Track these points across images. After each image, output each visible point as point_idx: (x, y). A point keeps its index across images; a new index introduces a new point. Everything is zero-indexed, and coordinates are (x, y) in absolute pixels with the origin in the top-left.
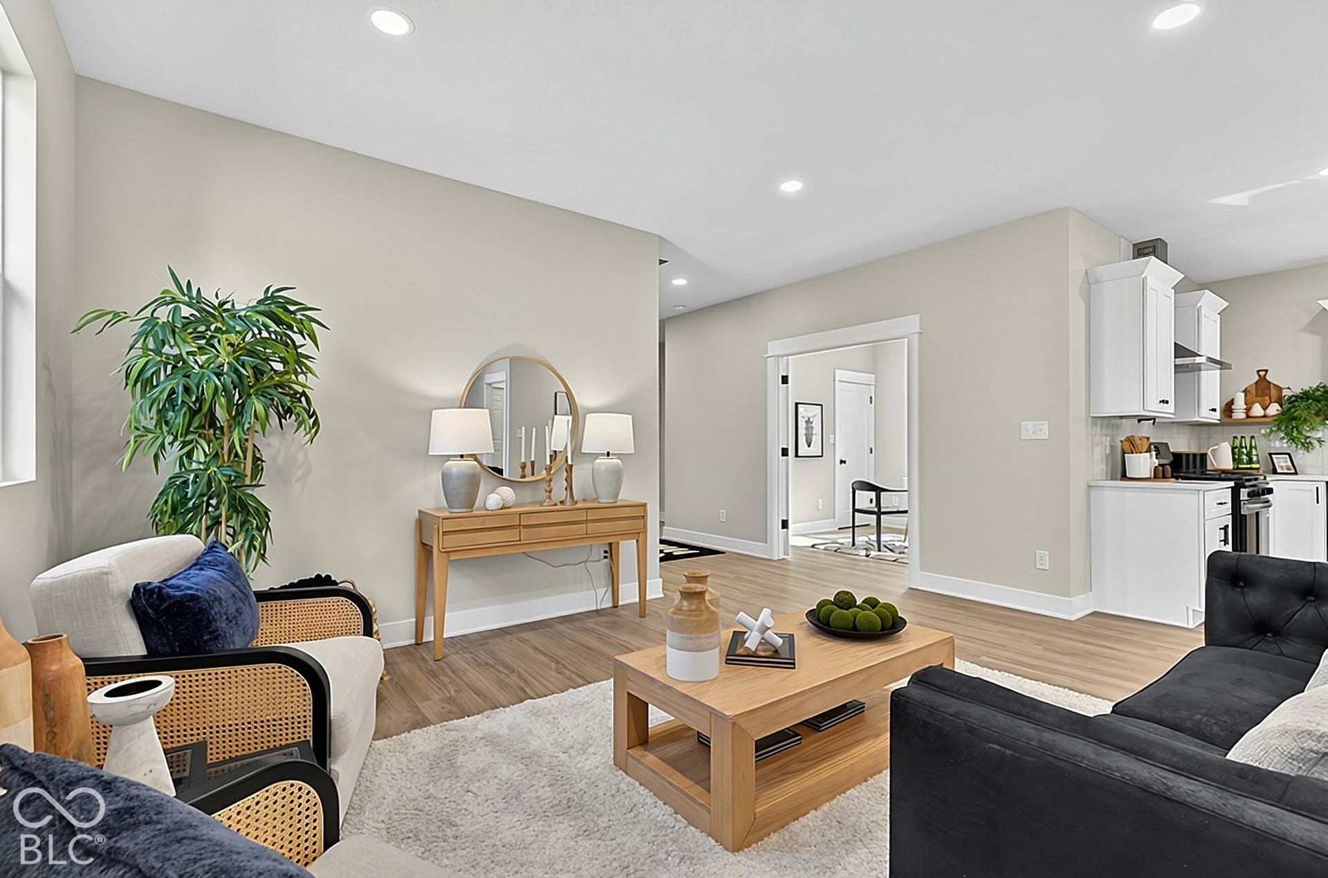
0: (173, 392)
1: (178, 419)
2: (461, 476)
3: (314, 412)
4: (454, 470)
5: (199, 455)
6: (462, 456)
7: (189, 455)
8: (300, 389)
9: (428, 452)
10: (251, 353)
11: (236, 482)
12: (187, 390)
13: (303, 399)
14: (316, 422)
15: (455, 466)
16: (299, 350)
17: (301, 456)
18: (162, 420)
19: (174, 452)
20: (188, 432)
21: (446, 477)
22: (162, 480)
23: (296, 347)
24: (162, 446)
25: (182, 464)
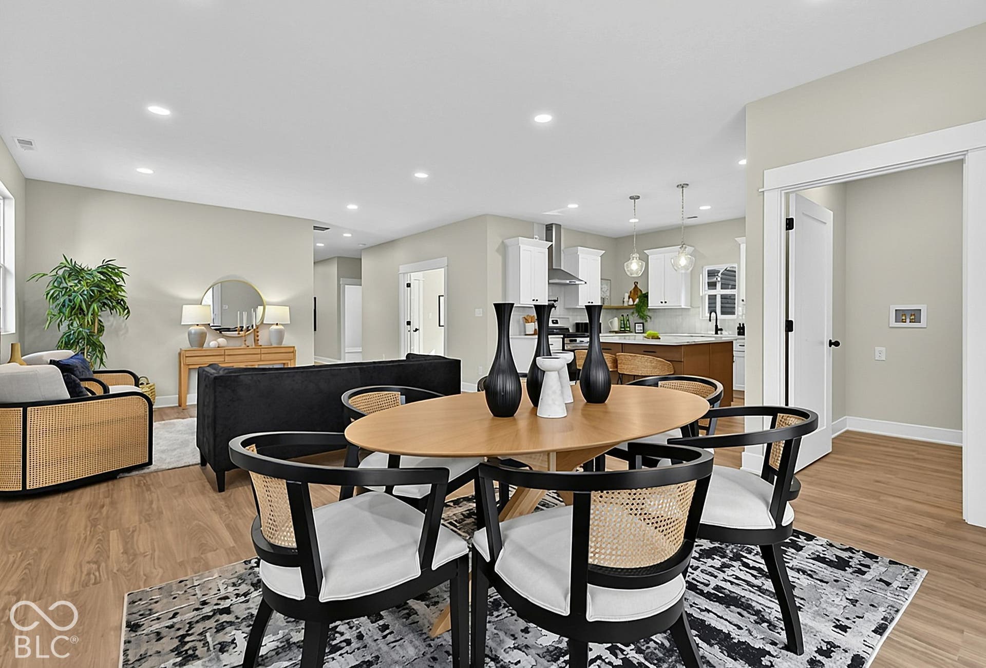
0: (64, 301)
1: (67, 311)
2: (195, 333)
3: (128, 308)
4: (193, 331)
5: (75, 325)
6: (198, 325)
7: (72, 324)
8: (120, 298)
9: (181, 322)
10: (98, 286)
11: (91, 334)
12: (70, 301)
13: (122, 302)
14: (129, 312)
15: (193, 329)
16: (118, 284)
17: (123, 325)
18: (60, 311)
19: (66, 323)
20: (71, 316)
21: (190, 334)
22: (61, 334)
23: (116, 282)
24: (61, 321)
25: (69, 328)
